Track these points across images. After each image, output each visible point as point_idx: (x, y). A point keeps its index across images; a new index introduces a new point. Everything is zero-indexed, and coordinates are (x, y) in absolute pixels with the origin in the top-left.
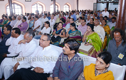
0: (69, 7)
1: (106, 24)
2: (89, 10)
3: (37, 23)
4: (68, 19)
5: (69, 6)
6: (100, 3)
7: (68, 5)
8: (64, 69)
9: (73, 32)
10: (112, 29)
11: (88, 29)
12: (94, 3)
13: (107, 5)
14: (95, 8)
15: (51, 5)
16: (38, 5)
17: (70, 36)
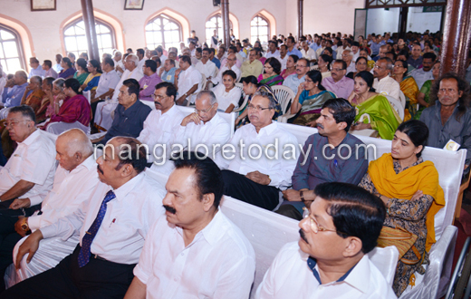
0: (268, 26)
1: (405, 75)
2: (339, 34)
3: (189, 78)
4: (290, 61)
5: (267, 20)
6: (378, 6)
7: (264, 18)
8: (321, 171)
9: (313, 97)
10: (426, 89)
11: (358, 85)
12: (356, 10)
13: (401, 13)
14: (361, 25)
15: (209, 20)
16: (165, 21)
17: (304, 108)
